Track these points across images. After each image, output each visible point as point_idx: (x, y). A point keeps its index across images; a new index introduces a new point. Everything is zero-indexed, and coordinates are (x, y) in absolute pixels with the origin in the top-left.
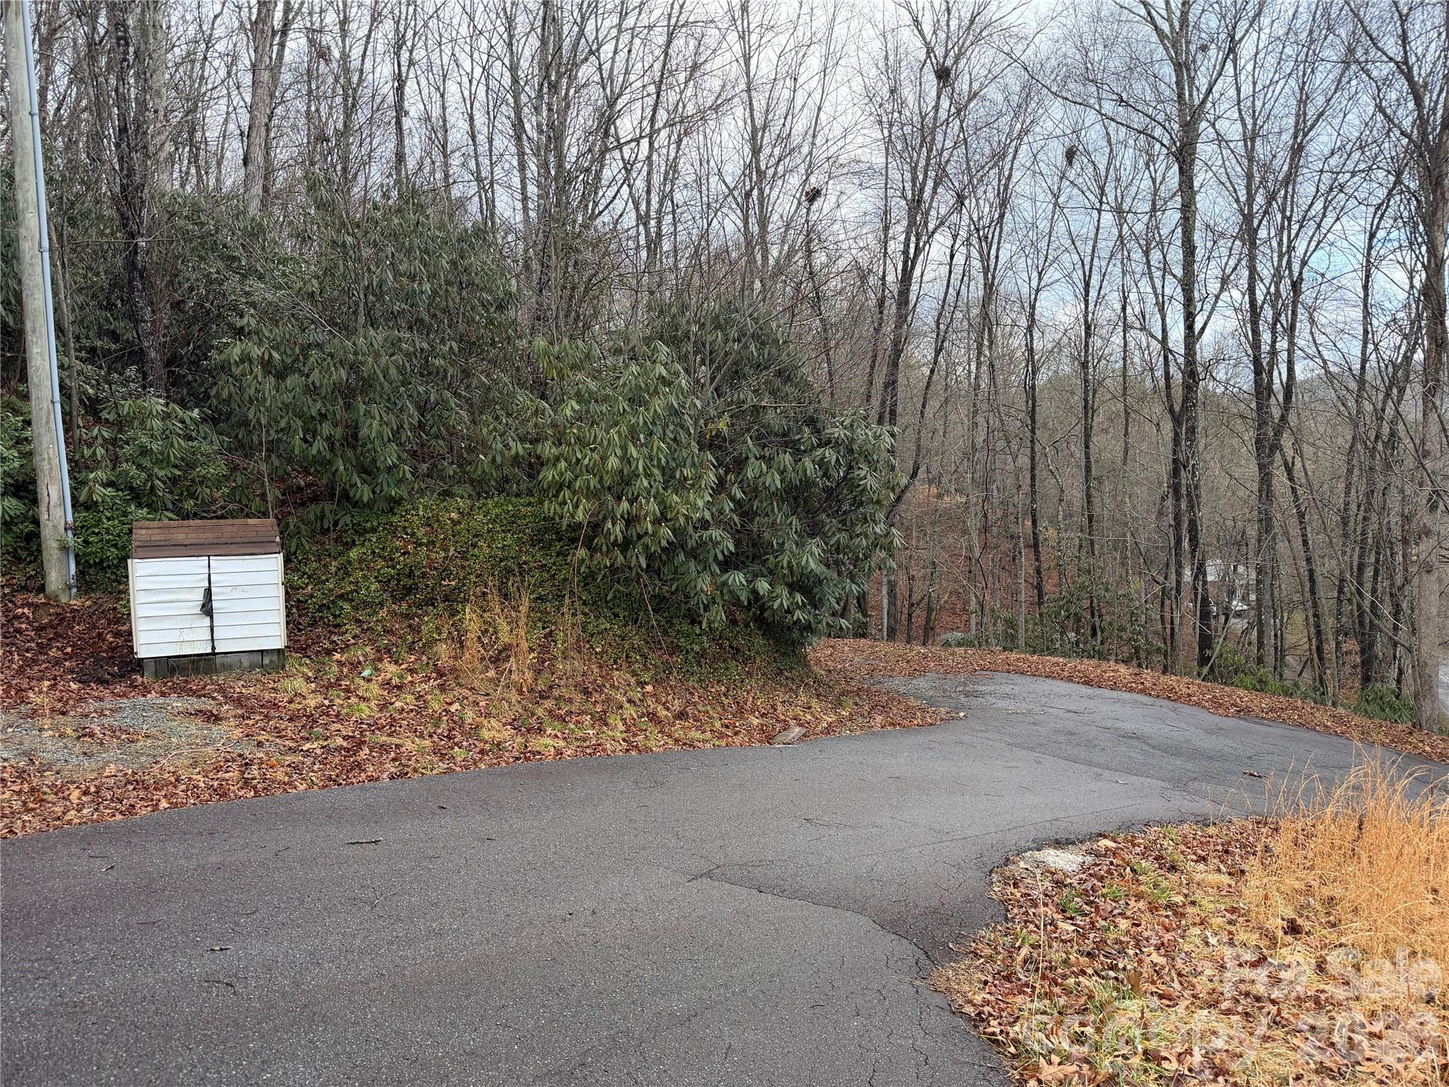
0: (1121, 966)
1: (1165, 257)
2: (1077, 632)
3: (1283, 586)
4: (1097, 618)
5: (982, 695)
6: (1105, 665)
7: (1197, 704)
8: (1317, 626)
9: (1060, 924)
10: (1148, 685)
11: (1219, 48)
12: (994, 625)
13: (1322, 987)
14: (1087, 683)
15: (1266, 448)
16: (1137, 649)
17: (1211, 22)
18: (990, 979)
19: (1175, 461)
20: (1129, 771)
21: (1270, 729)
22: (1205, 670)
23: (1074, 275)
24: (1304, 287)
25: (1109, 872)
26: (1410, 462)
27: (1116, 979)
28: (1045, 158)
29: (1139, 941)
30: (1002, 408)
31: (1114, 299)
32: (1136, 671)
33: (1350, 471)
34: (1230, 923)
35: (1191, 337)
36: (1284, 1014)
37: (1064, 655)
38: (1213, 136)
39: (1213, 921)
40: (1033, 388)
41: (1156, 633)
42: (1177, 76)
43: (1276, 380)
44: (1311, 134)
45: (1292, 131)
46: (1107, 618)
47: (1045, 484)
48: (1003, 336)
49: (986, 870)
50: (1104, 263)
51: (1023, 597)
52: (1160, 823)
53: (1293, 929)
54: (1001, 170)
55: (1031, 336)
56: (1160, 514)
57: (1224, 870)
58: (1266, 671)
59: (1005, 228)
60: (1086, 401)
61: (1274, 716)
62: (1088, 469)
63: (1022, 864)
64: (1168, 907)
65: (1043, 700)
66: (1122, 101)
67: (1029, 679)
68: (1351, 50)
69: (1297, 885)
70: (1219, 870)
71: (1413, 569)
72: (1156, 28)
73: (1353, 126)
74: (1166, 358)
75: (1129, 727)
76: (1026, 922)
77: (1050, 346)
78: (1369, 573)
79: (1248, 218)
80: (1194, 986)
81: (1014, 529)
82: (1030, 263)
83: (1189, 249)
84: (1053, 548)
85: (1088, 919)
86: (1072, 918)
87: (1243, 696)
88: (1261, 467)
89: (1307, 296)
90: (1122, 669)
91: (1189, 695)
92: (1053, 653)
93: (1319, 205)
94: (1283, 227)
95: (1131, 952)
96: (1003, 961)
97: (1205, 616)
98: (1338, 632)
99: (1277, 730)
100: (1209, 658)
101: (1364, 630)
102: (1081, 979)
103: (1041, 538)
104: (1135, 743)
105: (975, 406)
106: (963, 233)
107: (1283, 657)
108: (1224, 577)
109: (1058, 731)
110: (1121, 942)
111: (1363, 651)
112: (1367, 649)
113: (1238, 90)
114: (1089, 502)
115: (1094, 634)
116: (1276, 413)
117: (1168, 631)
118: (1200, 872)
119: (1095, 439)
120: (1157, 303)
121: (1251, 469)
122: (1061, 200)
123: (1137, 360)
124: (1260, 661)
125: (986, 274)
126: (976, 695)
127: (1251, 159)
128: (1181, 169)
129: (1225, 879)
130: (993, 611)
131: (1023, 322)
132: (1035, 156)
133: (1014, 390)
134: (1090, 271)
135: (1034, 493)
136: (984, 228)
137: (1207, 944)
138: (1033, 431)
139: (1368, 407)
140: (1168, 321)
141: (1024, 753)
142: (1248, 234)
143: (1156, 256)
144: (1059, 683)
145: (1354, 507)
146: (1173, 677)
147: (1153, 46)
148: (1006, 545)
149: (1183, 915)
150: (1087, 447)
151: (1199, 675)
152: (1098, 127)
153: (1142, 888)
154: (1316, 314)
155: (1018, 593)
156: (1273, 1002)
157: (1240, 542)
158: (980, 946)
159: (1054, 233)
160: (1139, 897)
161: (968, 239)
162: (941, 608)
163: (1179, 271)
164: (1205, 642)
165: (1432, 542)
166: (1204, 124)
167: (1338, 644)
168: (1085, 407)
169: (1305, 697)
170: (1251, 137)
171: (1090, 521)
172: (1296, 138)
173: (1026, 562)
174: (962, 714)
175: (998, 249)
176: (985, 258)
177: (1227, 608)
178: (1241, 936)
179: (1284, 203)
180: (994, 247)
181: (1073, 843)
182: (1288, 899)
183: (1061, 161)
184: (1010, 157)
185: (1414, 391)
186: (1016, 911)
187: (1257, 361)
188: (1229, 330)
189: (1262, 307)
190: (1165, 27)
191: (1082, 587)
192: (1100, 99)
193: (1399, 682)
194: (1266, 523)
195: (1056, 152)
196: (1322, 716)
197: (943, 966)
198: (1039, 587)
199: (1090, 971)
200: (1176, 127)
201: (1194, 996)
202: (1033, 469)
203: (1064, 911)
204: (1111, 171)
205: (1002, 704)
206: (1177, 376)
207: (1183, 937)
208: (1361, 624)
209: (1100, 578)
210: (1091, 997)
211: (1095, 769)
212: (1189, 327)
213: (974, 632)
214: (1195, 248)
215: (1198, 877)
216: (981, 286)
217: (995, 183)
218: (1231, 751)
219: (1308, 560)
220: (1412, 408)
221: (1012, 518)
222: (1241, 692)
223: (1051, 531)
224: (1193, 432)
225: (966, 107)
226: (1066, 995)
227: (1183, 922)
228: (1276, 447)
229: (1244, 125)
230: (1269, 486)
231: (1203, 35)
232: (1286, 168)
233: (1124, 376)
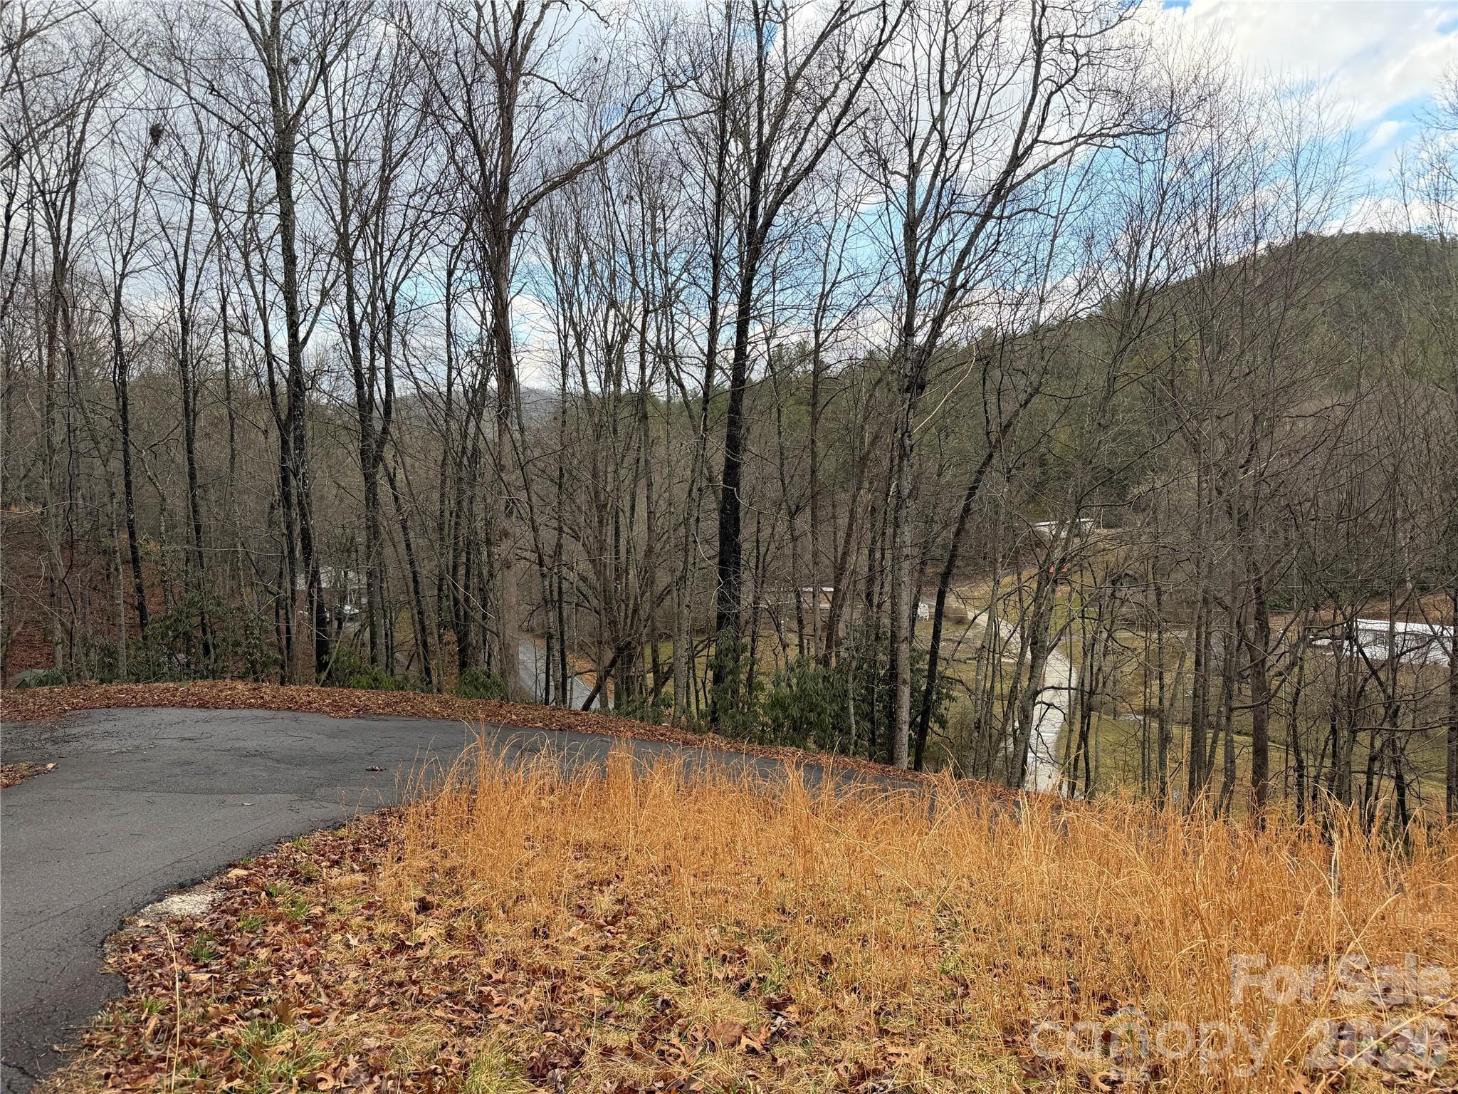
0: (265, 999)
1: (264, 261)
2: (188, 652)
3: (391, 589)
4: (209, 636)
5: (77, 738)
6: (220, 684)
7: (318, 710)
8: (421, 622)
9: (193, 976)
10: (267, 698)
11: (311, 66)
12: (87, 655)
13: (454, 953)
14: (203, 705)
15: (370, 459)
16: (253, 663)
17: (301, 37)
18: (112, 1069)
19: (283, 468)
20: (255, 791)
21: (387, 723)
22: (324, 676)
23: (167, 265)
24: (397, 310)
25: (243, 903)
26: (489, 472)
27: (262, 1015)
28: (125, 129)
29: (281, 966)
30: (86, 404)
31: (213, 297)
32: (255, 685)
33: (443, 482)
34: (368, 919)
35: (296, 345)
36: (425, 991)
37: (173, 679)
38: (307, 150)
39: (353, 922)
40: (124, 384)
41: (272, 644)
42: (271, 81)
43: (377, 396)
44: (398, 170)
45: (380, 164)
46: (220, 634)
47: (143, 491)
48: (81, 322)
49: (97, 941)
50: (200, 258)
51: (123, 620)
52: (291, 838)
53: (424, 907)
54: (70, 131)
55: (118, 325)
56: (271, 523)
57: (357, 868)
58: (379, 669)
59: (78, 199)
60: (187, 403)
61: (390, 711)
62: (192, 476)
63: (141, 923)
64: (308, 921)
65: (153, 732)
66: (213, 89)
67: (134, 712)
68: (427, 102)
69: (423, 864)
70: (353, 870)
71: (497, 566)
72: (247, 25)
73: (432, 170)
74: (270, 365)
75: (251, 745)
76: (151, 987)
77: (139, 340)
78: (462, 571)
79: (343, 237)
80: (341, 994)
81: (106, 542)
82: (112, 243)
83: (290, 259)
84: (156, 562)
85: (224, 961)
86: (206, 966)
87: (361, 696)
88: (367, 477)
89: (400, 320)
90: (240, 686)
91: (310, 703)
92: (158, 677)
93: (406, 237)
94: (376, 251)
95: (274, 981)
96: (127, 1043)
97: (321, 622)
98: (439, 625)
99: (393, 724)
100: (327, 663)
101: (460, 623)
102: (223, 1029)
103: (140, 553)
104: (258, 760)
105: (49, 398)
106: (22, 194)
107: (393, 653)
108: (335, 583)
109: (172, 764)
110: (263, 974)
111: (459, 641)
112: (462, 639)
113: (330, 111)
114: (195, 511)
115: (207, 652)
116: (378, 426)
117: (284, 642)
118: (336, 877)
119: (197, 445)
120: (259, 308)
121: (355, 479)
122: (147, 180)
123: (239, 363)
124: (373, 660)
125: (56, 247)
126: (67, 740)
127: (344, 181)
128: (278, 176)
129: (359, 877)
130: (84, 639)
131: (106, 307)
132: (114, 124)
133: (98, 384)
134: (185, 264)
135: (129, 502)
136: (51, 193)
137: (349, 947)
138: (125, 432)
139: (454, 426)
140: (271, 327)
141: (134, 795)
142: (345, 252)
143: (255, 259)
144: (170, 710)
145: (447, 514)
146: (293, 687)
147: (243, 42)
148: (97, 562)
149: (323, 925)
150: (190, 452)
151: (317, 681)
152: (187, 110)
153: (280, 909)
154: (408, 337)
155: (116, 615)
156: (415, 983)
157: (349, 549)
158: (97, 1034)
159: (140, 214)
160: (276, 920)
161: (29, 202)
162: (13, 642)
163: (280, 278)
164: (322, 648)
165: (510, 542)
166: (298, 137)
167: (440, 636)
168: (186, 409)
169: (414, 687)
170: (344, 160)
171: (198, 531)
172: (384, 171)
173: (124, 581)
174: (50, 766)
175: (70, 221)
176: (53, 227)
177: (340, 613)
178: (380, 929)
179: (376, 230)
180: (65, 218)
181: (200, 882)
182: (416, 879)
183: (146, 138)
184: (81, 118)
185: (489, 414)
186: (138, 978)
187: (358, 375)
188: (330, 344)
189: (360, 325)
190: (256, 27)
191: (192, 604)
192: (188, 82)
193: (488, 664)
194: (373, 530)
195: (139, 126)
196: (432, 704)
197: (46, 1078)
198: (141, 608)
199: (232, 1018)
200: (271, 132)
201: (342, 1004)
202: (127, 475)
203: (195, 961)
204: (204, 163)
205: (103, 745)
206: (282, 386)
207: (324, 948)
208: (457, 616)
209: (210, 592)
210: (236, 1046)
211: (217, 797)
212: (293, 335)
213: (60, 666)
214: (296, 257)
215: (334, 882)
216: (50, 259)
217: (63, 143)
218: (352, 750)
219: (412, 563)
220: (490, 429)
221: (104, 531)
222: (359, 693)
223: (152, 544)
224: (302, 441)
225: (19, 44)
226: (208, 1053)
227: (324, 933)
228: (379, 458)
229: (337, 147)
230: (375, 495)
231: (294, 48)
232: (376, 196)
233: (227, 378)
